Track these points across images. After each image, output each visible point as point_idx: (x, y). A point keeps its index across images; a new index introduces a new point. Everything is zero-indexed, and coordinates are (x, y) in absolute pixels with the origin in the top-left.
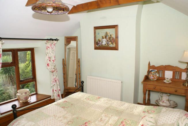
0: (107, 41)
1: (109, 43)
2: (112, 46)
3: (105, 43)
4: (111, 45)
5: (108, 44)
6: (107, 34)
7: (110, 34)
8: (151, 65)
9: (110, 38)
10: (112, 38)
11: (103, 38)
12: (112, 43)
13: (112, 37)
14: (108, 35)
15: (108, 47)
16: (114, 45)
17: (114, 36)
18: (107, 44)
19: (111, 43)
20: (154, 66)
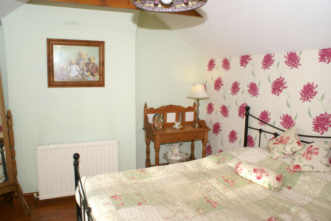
0: (82, 69)
1: (86, 73)
2: (91, 80)
3: (77, 73)
4: (91, 78)
5: (83, 76)
6: (81, 56)
7: (88, 56)
8: (148, 108)
9: (87, 64)
10: (91, 65)
11: (71, 64)
12: (92, 74)
13: (93, 62)
14: (84, 58)
15: (82, 82)
16: (97, 78)
17: (96, 61)
18: (80, 76)
19: (89, 73)
20: (152, 108)
